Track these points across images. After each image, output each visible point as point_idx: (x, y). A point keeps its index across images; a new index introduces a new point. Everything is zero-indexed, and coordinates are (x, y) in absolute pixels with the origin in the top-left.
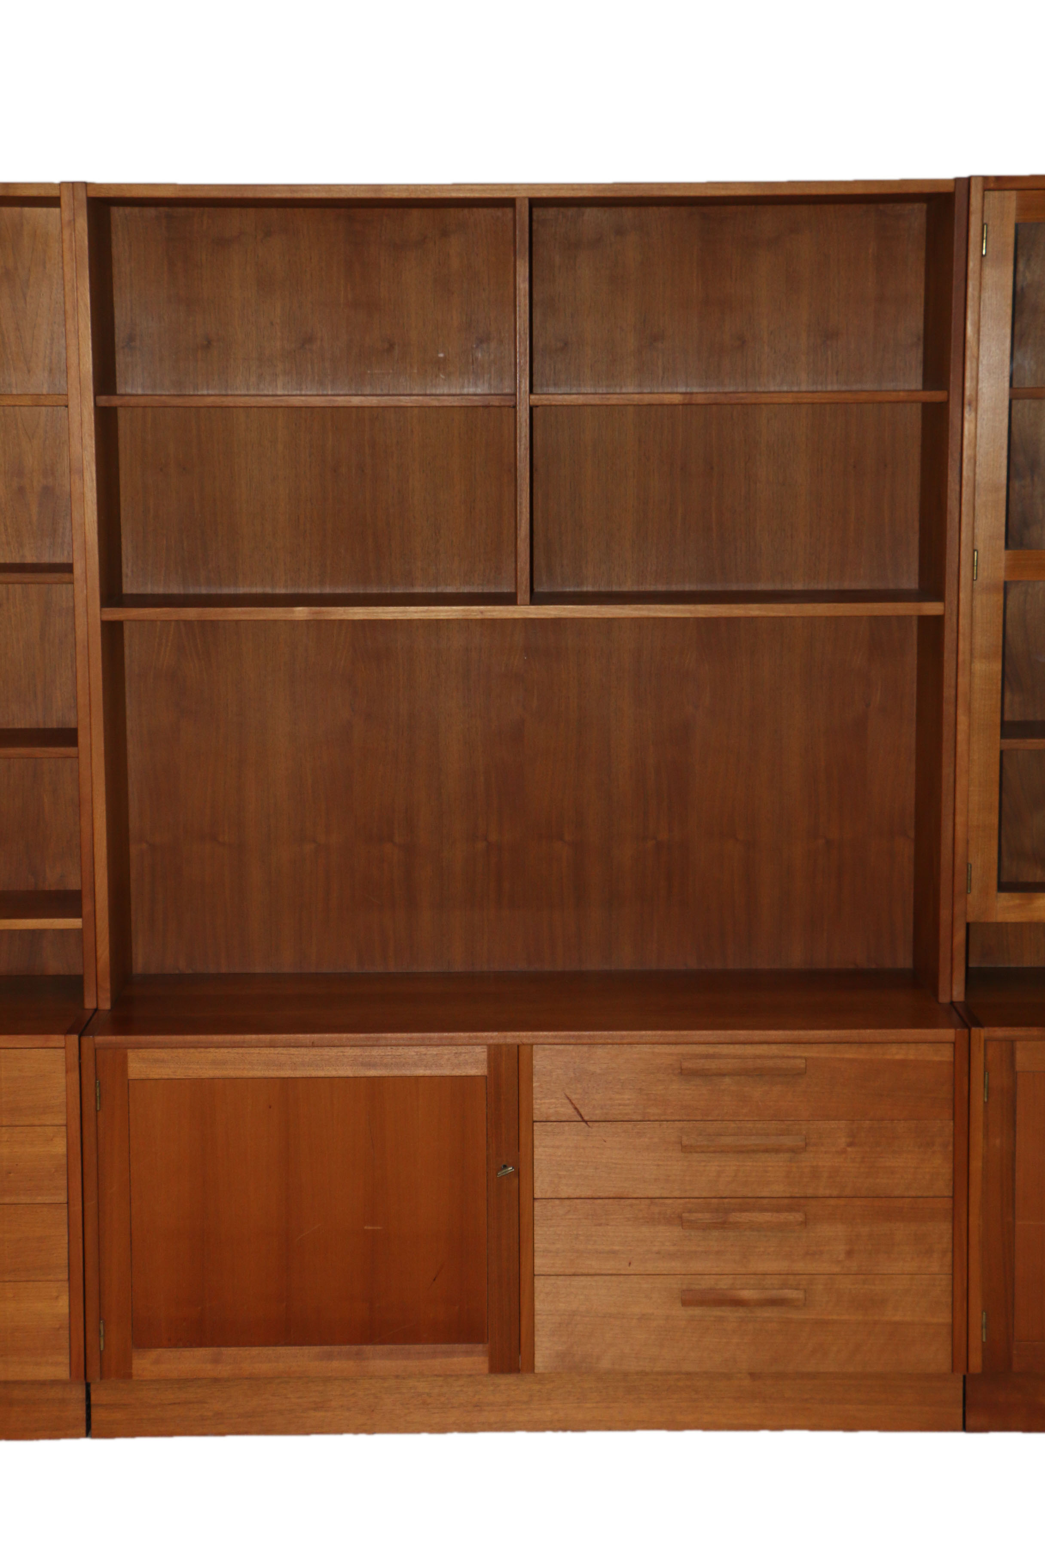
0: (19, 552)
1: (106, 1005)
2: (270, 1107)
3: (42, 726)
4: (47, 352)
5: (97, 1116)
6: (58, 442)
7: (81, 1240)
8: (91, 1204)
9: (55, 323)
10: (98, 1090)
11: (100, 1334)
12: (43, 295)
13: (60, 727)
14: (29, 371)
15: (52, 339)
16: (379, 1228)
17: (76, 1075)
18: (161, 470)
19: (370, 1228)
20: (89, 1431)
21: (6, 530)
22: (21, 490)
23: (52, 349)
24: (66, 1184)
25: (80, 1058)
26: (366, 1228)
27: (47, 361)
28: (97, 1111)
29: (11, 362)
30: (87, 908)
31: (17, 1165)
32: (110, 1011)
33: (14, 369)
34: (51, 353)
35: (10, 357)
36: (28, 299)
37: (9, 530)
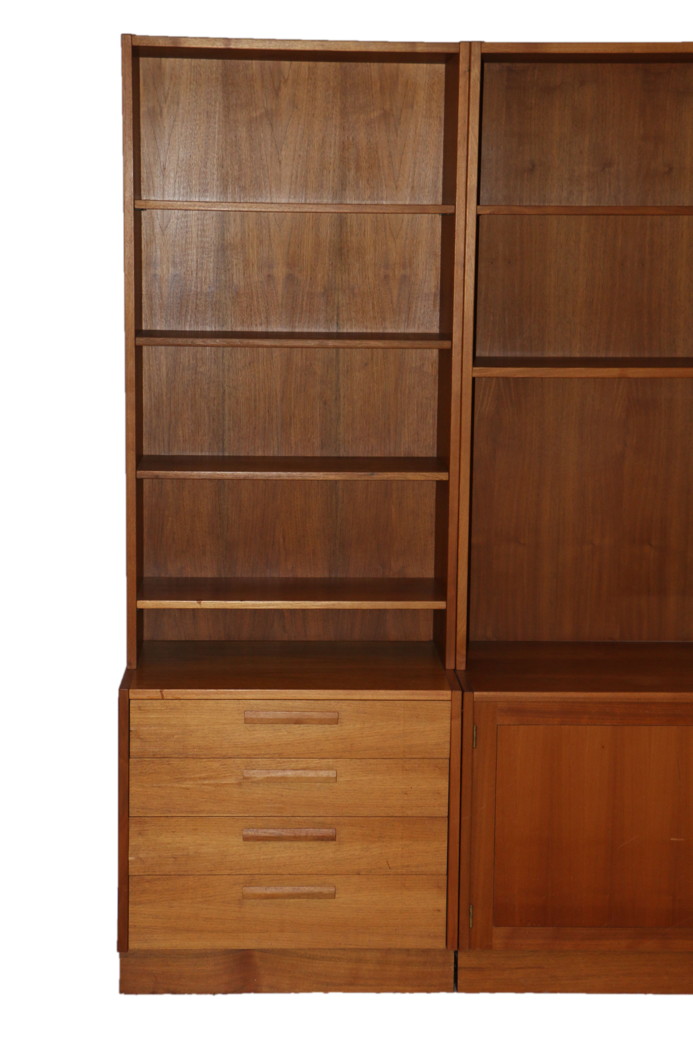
0: (382, 324)
1: (462, 666)
2: (603, 747)
3: (393, 455)
4: (411, 173)
5: (473, 752)
6: (415, 242)
7: (458, 845)
8: (465, 818)
9: (418, 151)
10: (475, 733)
11: (470, 915)
12: (410, 130)
13: (406, 456)
14: (397, 188)
15: (415, 164)
16: (682, 840)
17: (458, 722)
18: (492, 263)
19: (675, 839)
20: (456, 987)
21: (373, 308)
22: (386, 277)
23: (415, 171)
24: (447, 803)
25: (462, 708)
26: (672, 839)
27: (410, 180)
28: (473, 748)
29: (384, 181)
30: (450, 593)
31: (411, 788)
32: (465, 671)
33: (386, 187)
34: (414, 174)
35: (383, 177)
36: (399, 132)
37: (376, 308)
